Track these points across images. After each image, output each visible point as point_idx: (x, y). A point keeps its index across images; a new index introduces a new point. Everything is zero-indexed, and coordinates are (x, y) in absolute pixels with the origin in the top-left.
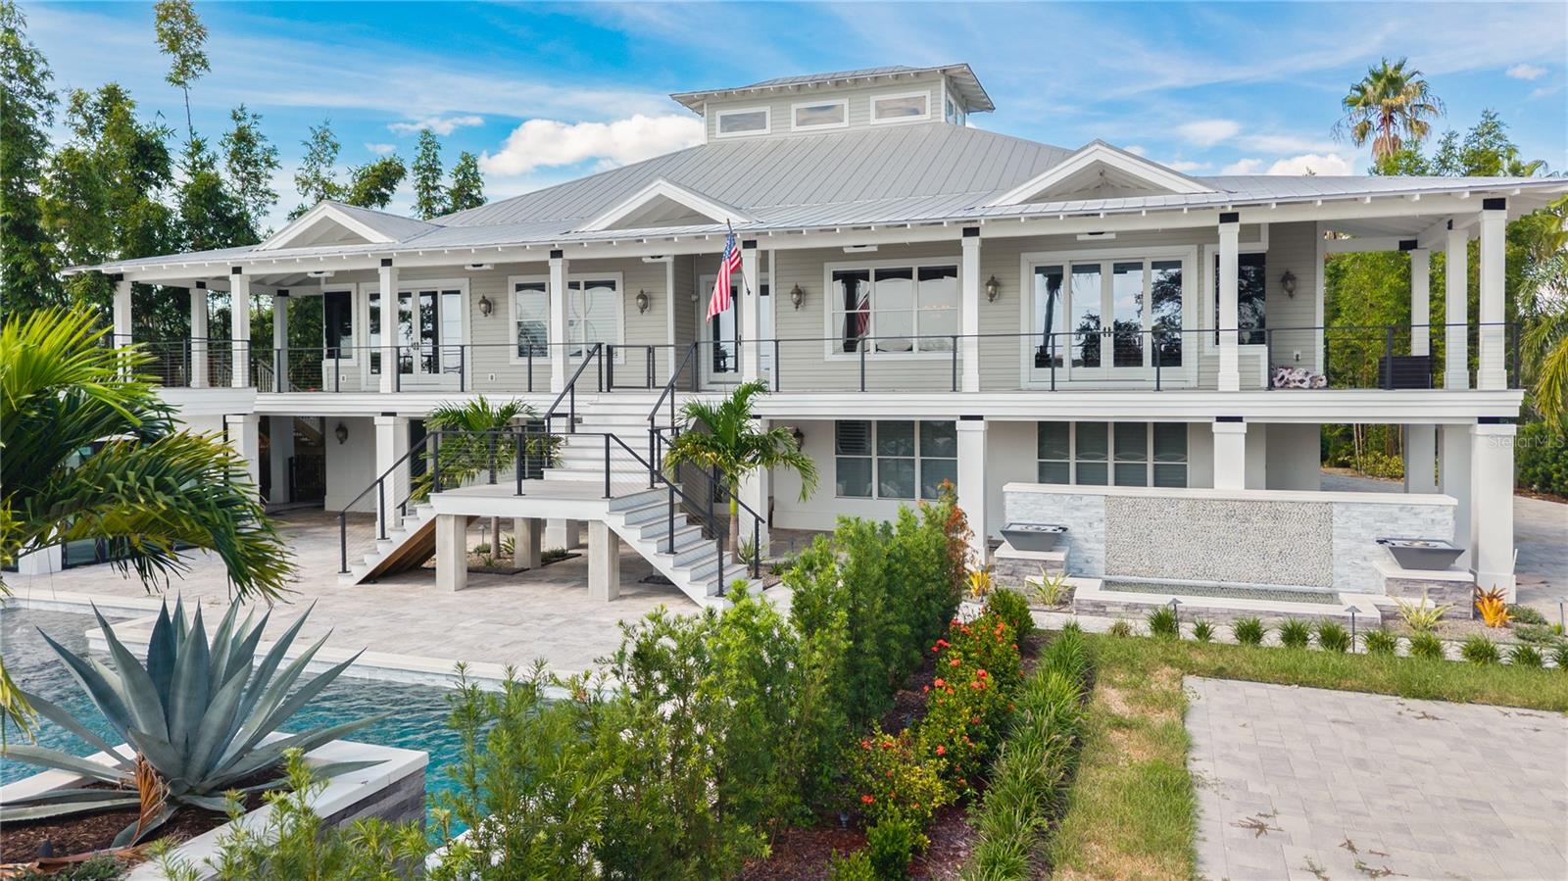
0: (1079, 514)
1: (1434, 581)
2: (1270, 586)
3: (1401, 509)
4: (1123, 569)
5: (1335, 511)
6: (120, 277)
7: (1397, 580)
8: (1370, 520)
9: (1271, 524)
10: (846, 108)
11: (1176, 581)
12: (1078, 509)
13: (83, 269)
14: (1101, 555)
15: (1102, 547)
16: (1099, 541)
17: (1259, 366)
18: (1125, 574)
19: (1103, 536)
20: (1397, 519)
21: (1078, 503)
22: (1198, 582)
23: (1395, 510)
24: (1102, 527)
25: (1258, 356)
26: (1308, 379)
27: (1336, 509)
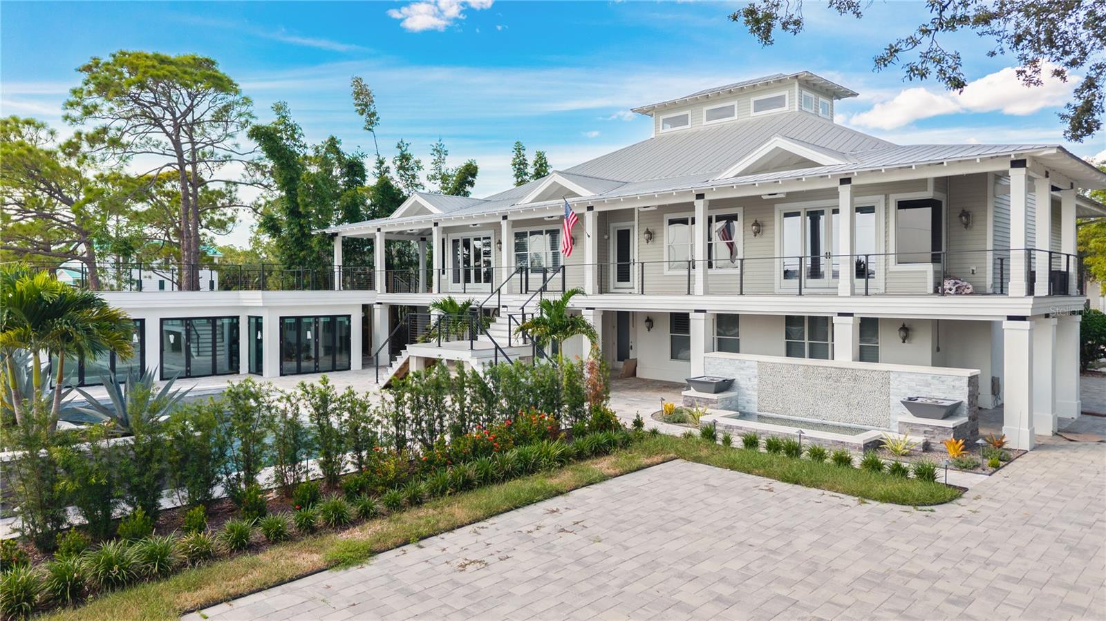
0: (742, 372)
1: (928, 426)
2: (852, 425)
3: (933, 378)
4: (767, 408)
5: (891, 378)
6: (336, 234)
7: (905, 423)
8: (913, 384)
9: (852, 384)
10: (736, 106)
11: (797, 418)
12: (742, 369)
13: (319, 231)
14: (755, 399)
15: (756, 393)
16: (754, 390)
17: (926, 278)
18: (768, 411)
19: (756, 387)
20: (930, 384)
21: (742, 365)
22: (810, 420)
23: (929, 378)
24: (756, 381)
25: (926, 272)
26: (954, 288)
27: (892, 376)
